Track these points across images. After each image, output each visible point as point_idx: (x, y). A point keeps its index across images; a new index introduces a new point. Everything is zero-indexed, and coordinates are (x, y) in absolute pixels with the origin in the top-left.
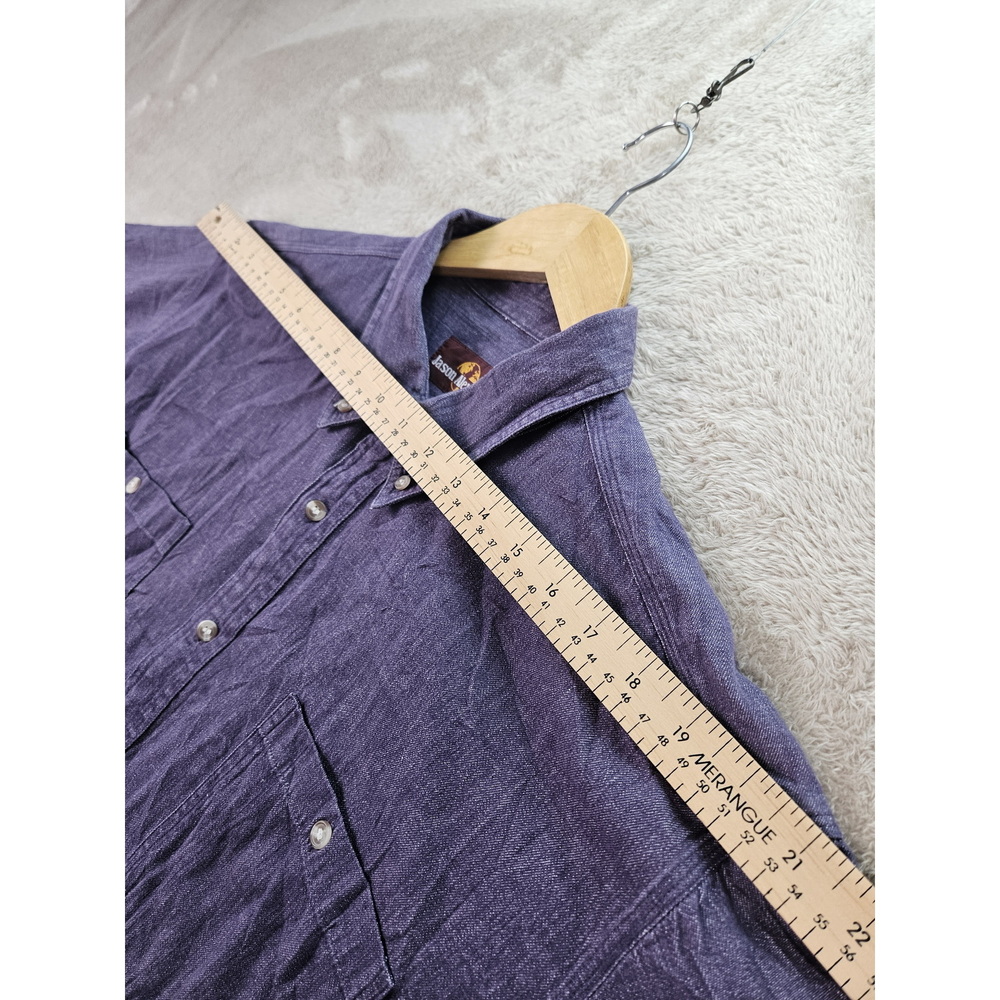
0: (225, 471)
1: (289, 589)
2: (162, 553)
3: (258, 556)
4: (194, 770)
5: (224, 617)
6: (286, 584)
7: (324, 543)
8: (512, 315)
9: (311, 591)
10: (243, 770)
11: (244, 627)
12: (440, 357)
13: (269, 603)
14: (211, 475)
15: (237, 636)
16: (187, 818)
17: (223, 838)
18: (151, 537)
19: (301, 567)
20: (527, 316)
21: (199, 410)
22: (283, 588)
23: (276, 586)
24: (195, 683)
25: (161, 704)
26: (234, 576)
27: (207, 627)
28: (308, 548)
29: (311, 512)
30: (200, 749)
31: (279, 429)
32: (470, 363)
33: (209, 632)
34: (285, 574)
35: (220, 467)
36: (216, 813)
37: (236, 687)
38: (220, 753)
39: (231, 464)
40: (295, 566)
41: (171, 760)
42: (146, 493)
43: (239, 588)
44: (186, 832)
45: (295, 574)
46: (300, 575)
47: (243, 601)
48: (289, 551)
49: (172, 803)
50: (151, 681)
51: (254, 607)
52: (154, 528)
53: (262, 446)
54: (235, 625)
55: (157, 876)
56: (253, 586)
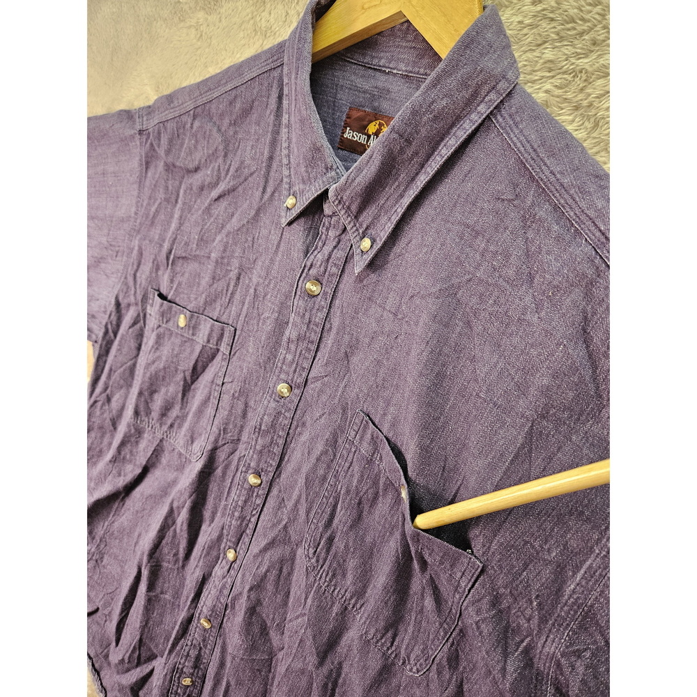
0: (236, 285)
1: (322, 346)
2: (228, 354)
3: (290, 332)
4: (321, 472)
5: (290, 378)
6: (319, 343)
7: (330, 307)
8: (391, 66)
9: (338, 342)
10: (351, 463)
11: (307, 379)
12: (348, 128)
13: (314, 359)
14: (230, 292)
15: (305, 387)
16: (331, 499)
17: (359, 503)
18: (215, 347)
19: (323, 329)
20: (403, 60)
21: (194, 253)
22: (318, 346)
23: (313, 347)
24: (295, 423)
25: (281, 442)
26: (282, 351)
27: (283, 388)
28: (322, 315)
29: (311, 290)
30: (318, 460)
31: (256, 240)
32: (374, 123)
33: (286, 390)
34: (315, 338)
35: (232, 284)
36: (348, 492)
37: (320, 417)
38: (332, 457)
39: (238, 279)
40: (319, 330)
41: (305, 470)
42: (193, 322)
43: (289, 357)
44: (335, 507)
45: (321, 335)
46: (325, 334)
47: (297, 364)
48: (310, 322)
49: (317, 494)
50: (268, 432)
51: (306, 365)
52: (214, 340)
53: (252, 257)
54: (300, 380)
55: (331, 535)
56: (298, 353)
